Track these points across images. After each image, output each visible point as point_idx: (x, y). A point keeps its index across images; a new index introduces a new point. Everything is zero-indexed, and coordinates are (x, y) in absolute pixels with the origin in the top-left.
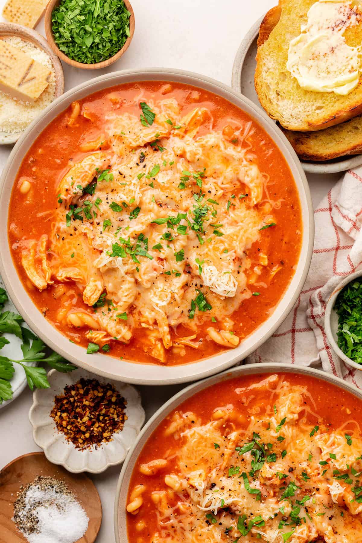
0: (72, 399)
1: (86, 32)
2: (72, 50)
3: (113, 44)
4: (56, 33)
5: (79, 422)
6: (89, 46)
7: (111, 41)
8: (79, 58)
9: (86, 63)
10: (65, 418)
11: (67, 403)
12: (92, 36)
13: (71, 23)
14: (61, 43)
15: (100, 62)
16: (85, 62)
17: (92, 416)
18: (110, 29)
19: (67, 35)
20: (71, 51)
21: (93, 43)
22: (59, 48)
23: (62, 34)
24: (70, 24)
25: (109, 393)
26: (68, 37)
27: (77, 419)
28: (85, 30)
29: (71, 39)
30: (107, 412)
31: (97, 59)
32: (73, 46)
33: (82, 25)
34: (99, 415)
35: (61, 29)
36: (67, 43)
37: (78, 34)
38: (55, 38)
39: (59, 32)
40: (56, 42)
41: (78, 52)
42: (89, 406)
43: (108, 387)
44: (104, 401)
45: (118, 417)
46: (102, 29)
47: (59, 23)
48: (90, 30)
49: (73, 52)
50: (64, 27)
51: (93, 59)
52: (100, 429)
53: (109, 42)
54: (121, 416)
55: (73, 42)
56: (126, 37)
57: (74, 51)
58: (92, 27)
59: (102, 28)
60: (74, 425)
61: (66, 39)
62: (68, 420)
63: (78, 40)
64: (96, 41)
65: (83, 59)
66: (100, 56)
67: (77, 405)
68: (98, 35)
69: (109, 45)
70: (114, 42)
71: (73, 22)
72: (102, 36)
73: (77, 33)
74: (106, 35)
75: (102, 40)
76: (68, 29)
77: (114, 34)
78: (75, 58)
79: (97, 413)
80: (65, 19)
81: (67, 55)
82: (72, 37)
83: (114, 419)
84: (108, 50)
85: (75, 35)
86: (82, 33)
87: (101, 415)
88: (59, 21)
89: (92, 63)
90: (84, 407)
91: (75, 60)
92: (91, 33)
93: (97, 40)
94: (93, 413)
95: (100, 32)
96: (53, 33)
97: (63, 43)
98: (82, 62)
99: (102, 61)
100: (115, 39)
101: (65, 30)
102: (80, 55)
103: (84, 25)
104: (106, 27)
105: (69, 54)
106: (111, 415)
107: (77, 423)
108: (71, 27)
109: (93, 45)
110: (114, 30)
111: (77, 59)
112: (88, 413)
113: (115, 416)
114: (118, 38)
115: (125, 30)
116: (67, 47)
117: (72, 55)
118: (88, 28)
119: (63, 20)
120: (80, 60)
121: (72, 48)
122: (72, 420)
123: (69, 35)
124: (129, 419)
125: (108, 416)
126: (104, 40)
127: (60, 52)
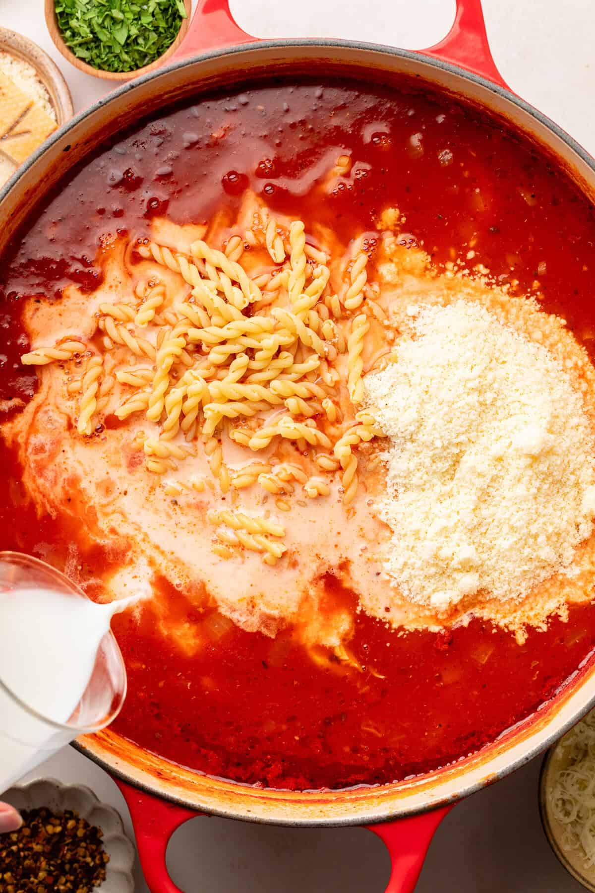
0: (14, 848)
1: (114, 21)
2: (96, 54)
3: (161, 33)
4: (66, 30)
5: (32, 883)
6: (123, 42)
7: (156, 29)
8: (109, 65)
9: (122, 71)
10: (9, 881)
11: (7, 856)
12: (124, 25)
13: (88, 10)
14: (76, 45)
15: (144, 66)
16: (120, 69)
17: (52, 868)
18: (151, 10)
19: (85, 30)
20: (94, 56)
21: (129, 37)
22: (75, 54)
23: (76, 30)
24: (86, 11)
25: (71, 824)
26: (87, 34)
27: (29, 878)
28: (112, 18)
29: (91, 36)
30: (74, 856)
31: (140, 60)
32: (97, 47)
33: (106, 11)
34: (63, 864)
35: (73, 23)
36: (86, 43)
37: (102, 26)
38: (65, 40)
39: (70, 28)
40: (68, 44)
41: (106, 55)
42: (43, 853)
43: (68, 816)
44: (66, 838)
45: (93, 859)
46: (139, 12)
47: (67, 14)
48: (120, 16)
49: (98, 57)
50: (77, 18)
51: (133, 63)
52: (69, 885)
53: (154, 30)
54: (98, 857)
55: (96, 40)
56: (181, 18)
57: (101, 54)
58: (123, 12)
59: (139, 9)
60: (26, 889)
61: (83, 37)
62: (15, 882)
63: (104, 36)
64: (131, 33)
65: (116, 65)
66: (144, 56)
67: (24, 855)
68: (135, 22)
69: (153, 37)
70: (161, 30)
71: (89, 7)
72: (141, 24)
73: (99, 25)
74: (146, 20)
75: (143, 30)
76: (85, 21)
77: (160, 16)
78: (102, 66)
79: (59, 862)
80: (76, 6)
81: (89, 63)
82: (92, 32)
83: (88, 864)
84: (154, 44)
85: (97, 29)
86: (107, 23)
87: (66, 863)
88: (68, 10)
89: (132, 70)
90: (36, 856)
91: (104, 70)
92: (122, 21)
93: (134, 31)
94: (52, 863)
95: (136, 17)
96: (62, 32)
97: (80, 45)
98: (116, 71)
99: (147, 64)
100: (162, 25)
101: (80, 23)
102: (111, 60)
103: (110, 11)
104: (145, 7)
105: (92, 60)
106: (81, 859)
107: (30, 885)
108: (88, 17)
109: (129, 41)
110: (157, 10)
111: (106, 67)
112: (44, 864)
113: (89, 859)
114: (167, 22)
115: (176, 7)
116: (88, 49)
117: (98, 61)
118: (116, 14)
119: (74, 7)
120: (111, 69)
121: (95, 51)
122: (22, 881)
123: (88, 30)
124: (111, 859)
125: (78, 861)
126: (146, 29)
127: (78, 60)
